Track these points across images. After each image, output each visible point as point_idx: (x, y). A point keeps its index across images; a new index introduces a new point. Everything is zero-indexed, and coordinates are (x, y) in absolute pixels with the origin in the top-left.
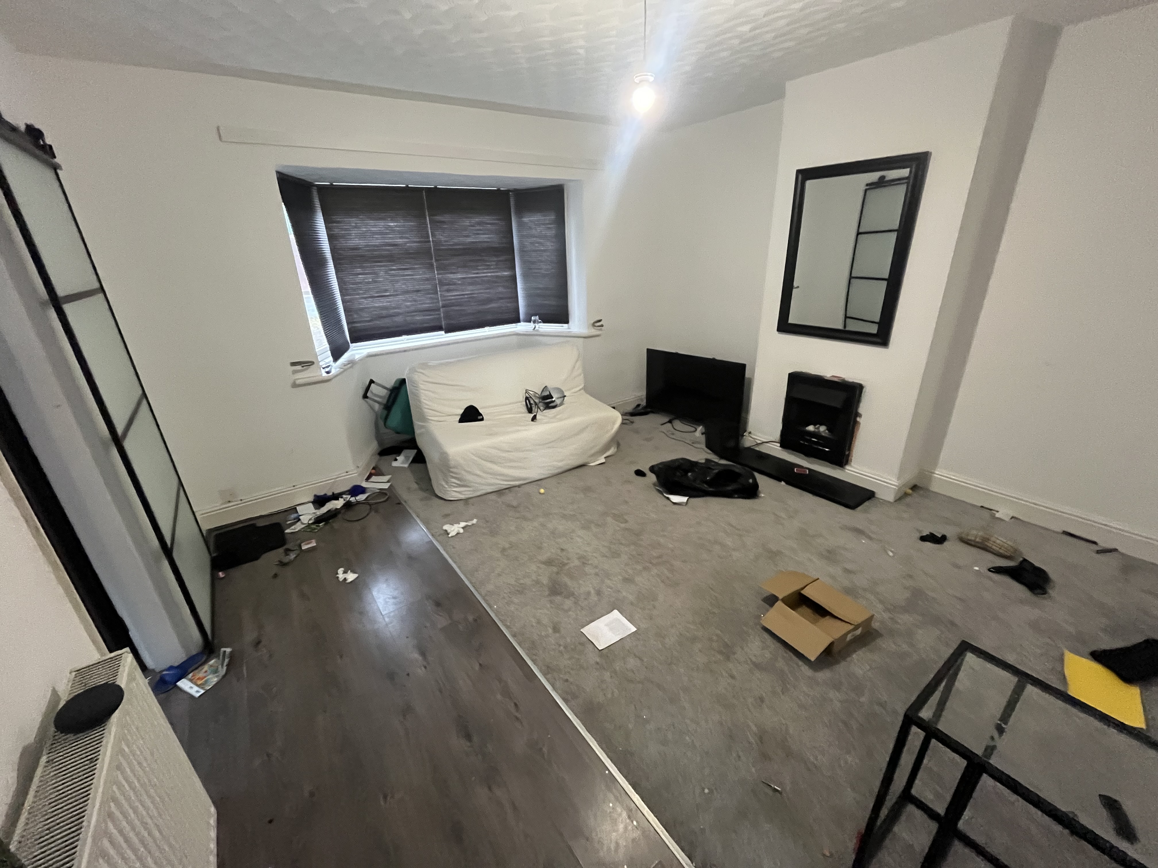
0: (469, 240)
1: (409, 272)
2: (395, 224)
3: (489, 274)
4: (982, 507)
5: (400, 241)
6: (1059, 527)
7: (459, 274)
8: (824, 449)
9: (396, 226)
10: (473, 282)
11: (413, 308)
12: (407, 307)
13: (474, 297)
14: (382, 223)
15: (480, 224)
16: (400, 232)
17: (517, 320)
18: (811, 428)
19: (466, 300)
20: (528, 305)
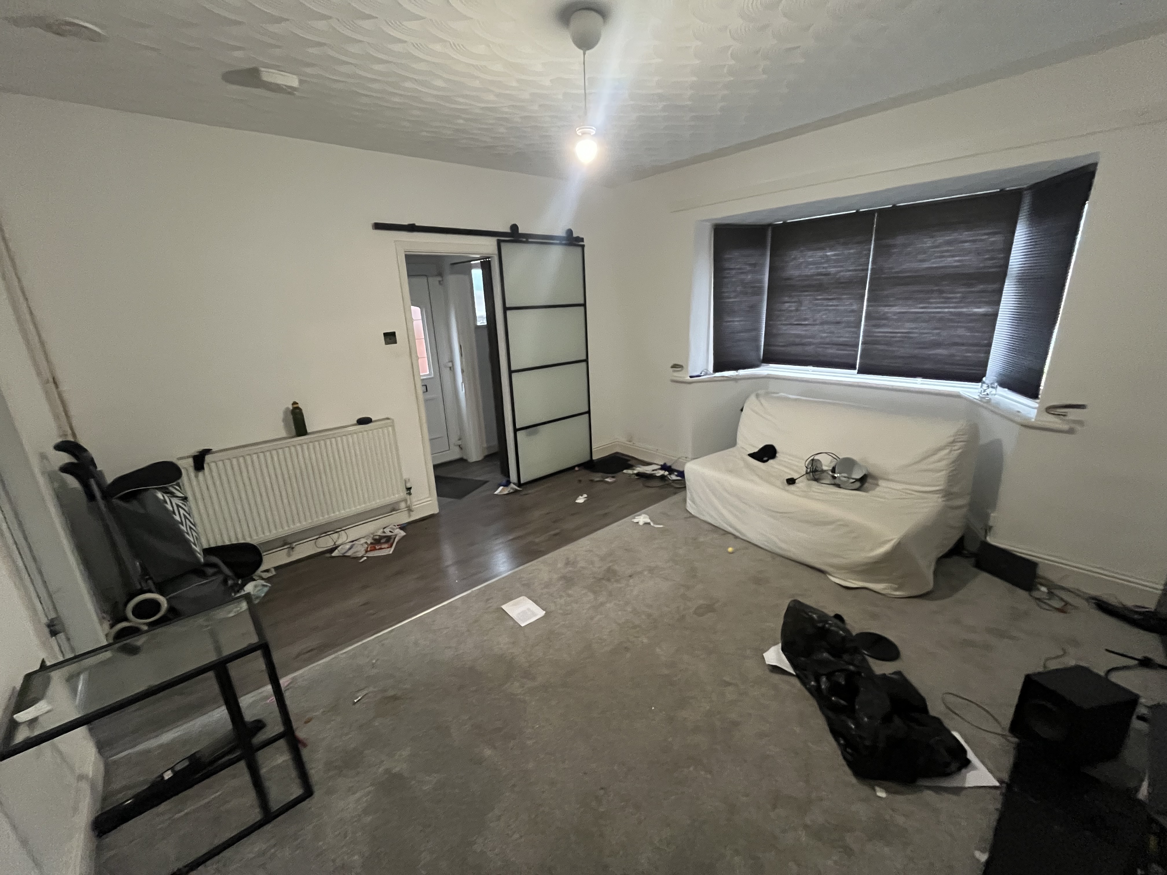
0: (926, 265)
1: (835, 303)
2: (833, 253)
3: (946, 310)
5: (833, 270)
7: (896, 308)
9: (834, 255)
10: (916, 318)
11: (828, 340)
12: (822, 338)
13: (912, 338)
14: (820, 253)
15: (949, 243)
16: (836, 261)
19: (898, 339)
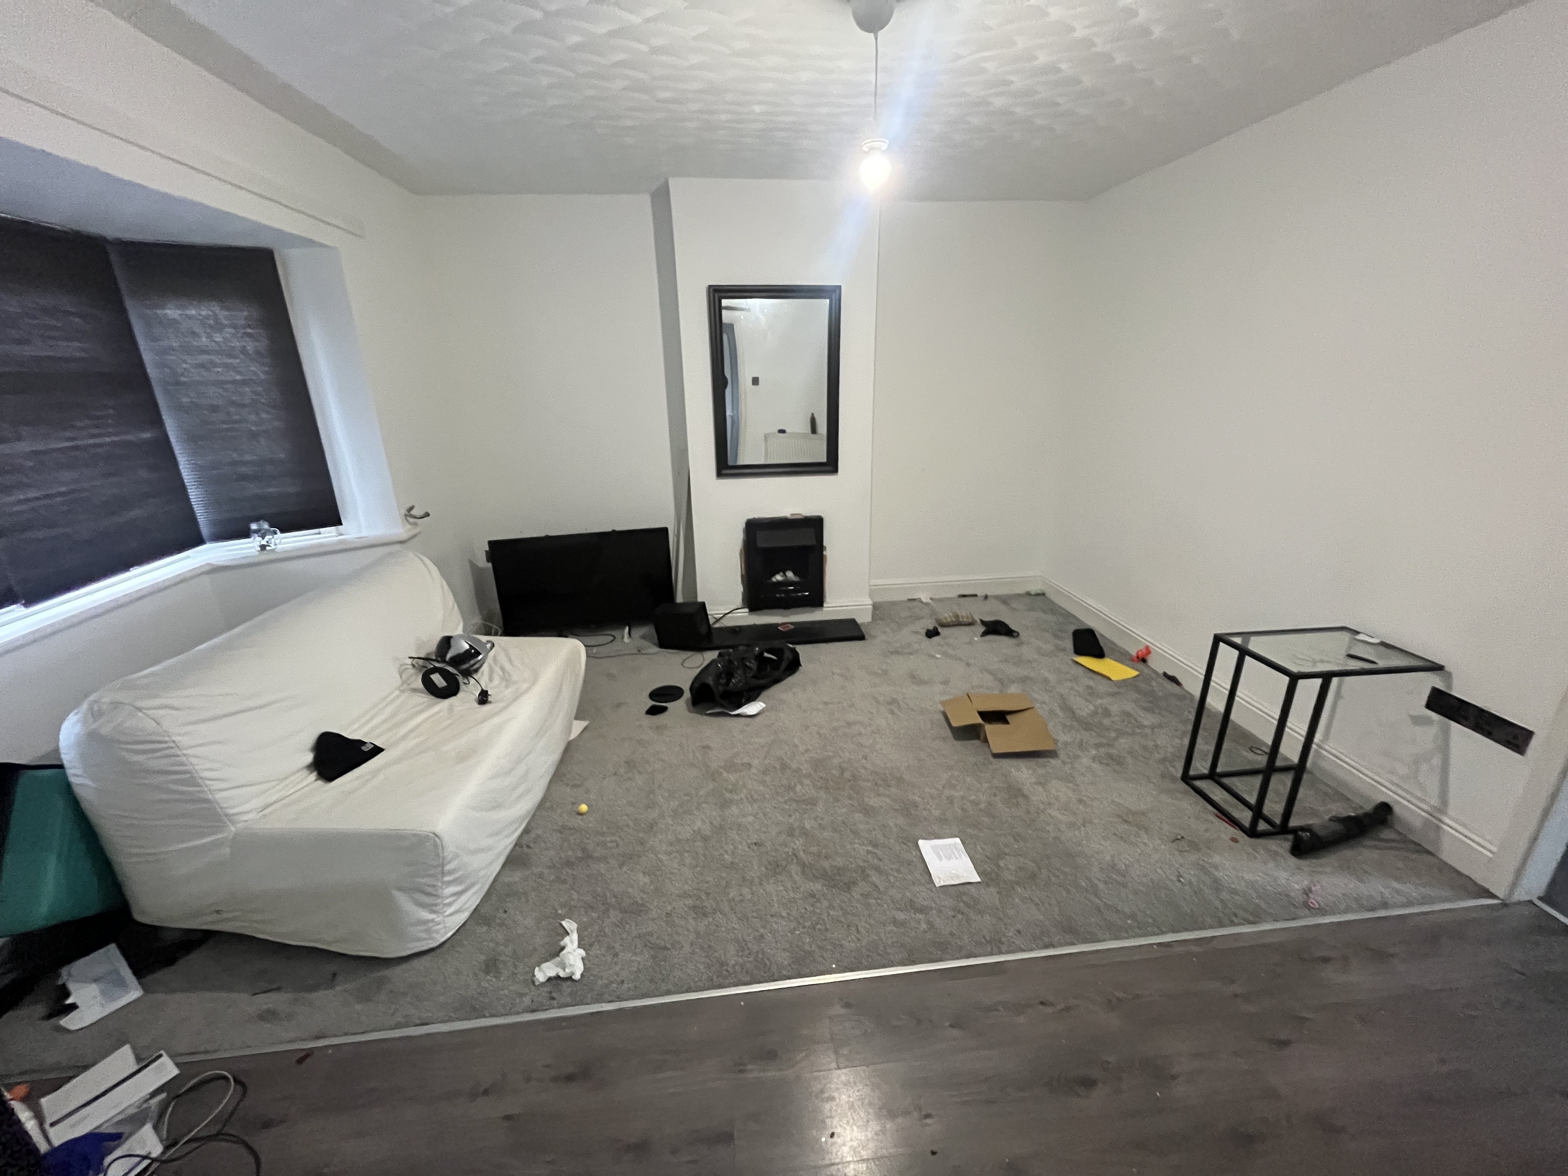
4: (909, 600)
6: (954, 594)
7: (24, 443)
8: (804, 594)
10: (71, 461)
13: (80, 500)
17: (198, 541)
18: (779, 577)
20: (213, 502)
